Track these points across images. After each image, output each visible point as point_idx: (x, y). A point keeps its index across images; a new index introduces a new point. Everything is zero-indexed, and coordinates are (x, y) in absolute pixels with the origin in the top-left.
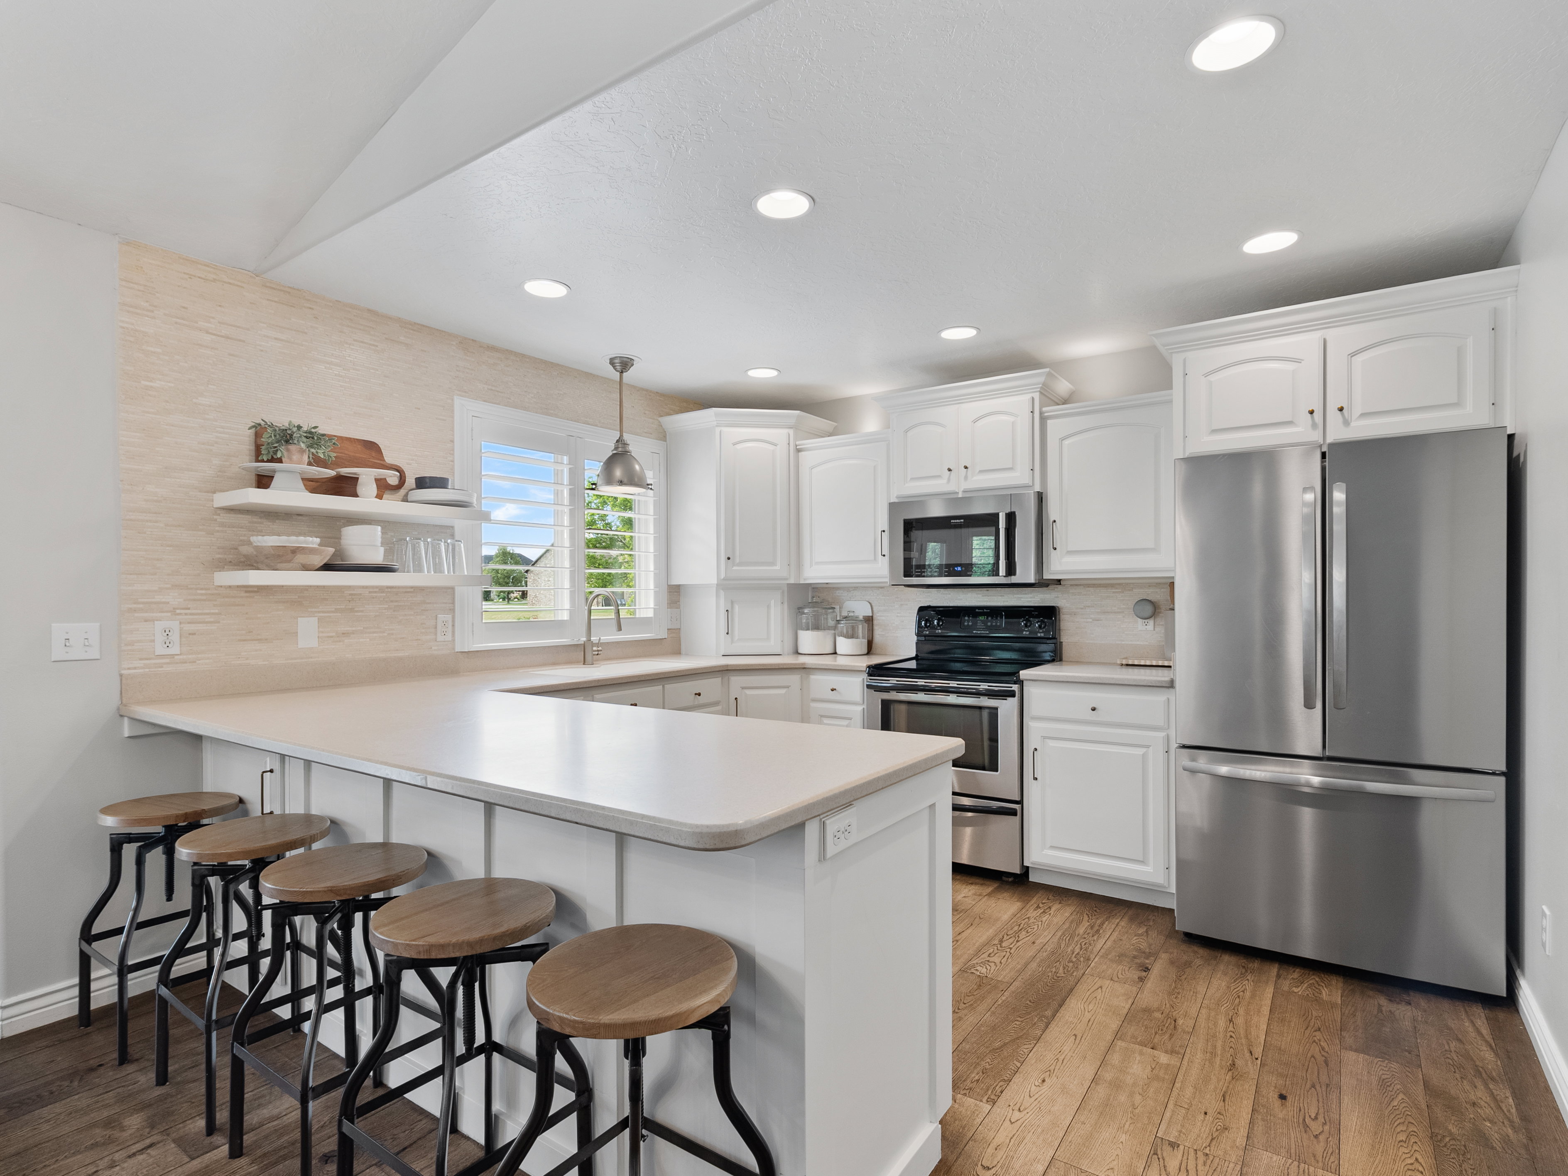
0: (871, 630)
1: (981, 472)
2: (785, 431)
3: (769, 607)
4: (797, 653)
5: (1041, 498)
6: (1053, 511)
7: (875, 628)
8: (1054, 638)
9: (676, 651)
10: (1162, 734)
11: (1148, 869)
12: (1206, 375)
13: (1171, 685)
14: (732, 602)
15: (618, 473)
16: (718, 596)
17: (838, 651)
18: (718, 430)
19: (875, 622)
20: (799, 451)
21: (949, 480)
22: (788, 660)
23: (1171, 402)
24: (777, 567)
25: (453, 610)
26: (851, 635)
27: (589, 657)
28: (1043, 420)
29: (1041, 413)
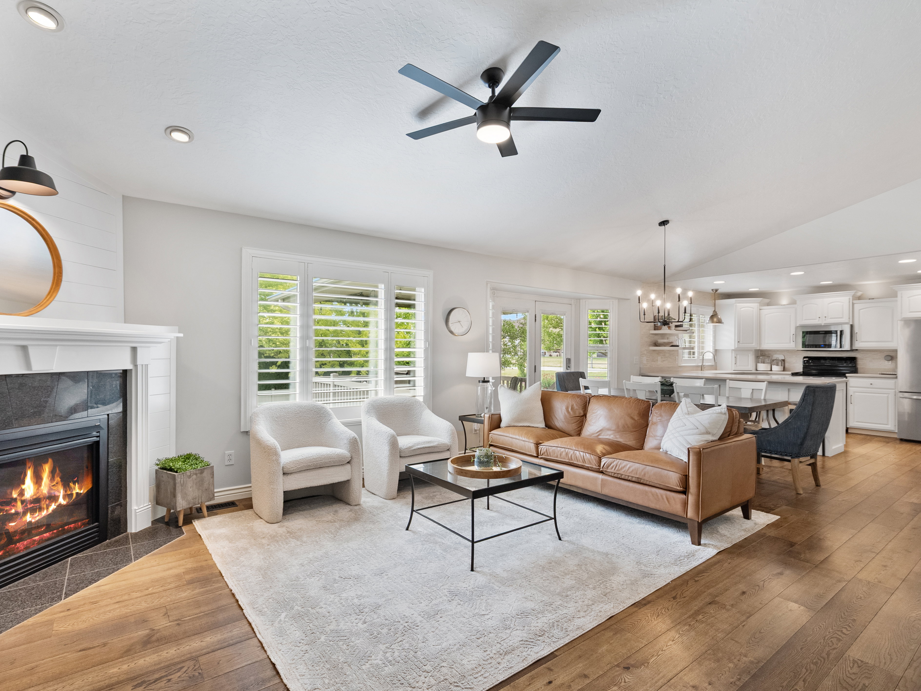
0: (784, 364)
1: (831, 318)
2: (757, 304)
3: (748, 356)
4: (757, 370)
5: (852, 327)
6: (856, 330)
7: (786, 363)
8: (855, 366)
9: (716, 369)
10: (894, 390)
11: (889, 426)
12: (908, 297)
13: (896, 378)
14: (737, 355)
15: (715, 320)
16: (732, 353)
17: (772, 370)
18: (735, 304)
19: (786, 361)
20: (760, 309)
21: (819, 321)
22: (754, 371)
23: (897, 301)
24: (754, 344)
25: (678, 356)
26: (777, 365)
27: (702, 369)
28: (853, 304)
29: (852, 302)
